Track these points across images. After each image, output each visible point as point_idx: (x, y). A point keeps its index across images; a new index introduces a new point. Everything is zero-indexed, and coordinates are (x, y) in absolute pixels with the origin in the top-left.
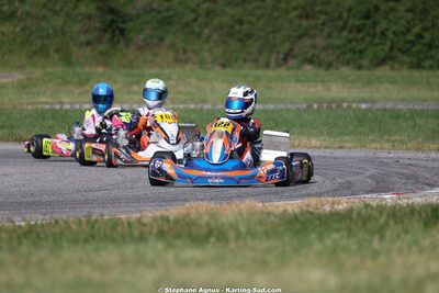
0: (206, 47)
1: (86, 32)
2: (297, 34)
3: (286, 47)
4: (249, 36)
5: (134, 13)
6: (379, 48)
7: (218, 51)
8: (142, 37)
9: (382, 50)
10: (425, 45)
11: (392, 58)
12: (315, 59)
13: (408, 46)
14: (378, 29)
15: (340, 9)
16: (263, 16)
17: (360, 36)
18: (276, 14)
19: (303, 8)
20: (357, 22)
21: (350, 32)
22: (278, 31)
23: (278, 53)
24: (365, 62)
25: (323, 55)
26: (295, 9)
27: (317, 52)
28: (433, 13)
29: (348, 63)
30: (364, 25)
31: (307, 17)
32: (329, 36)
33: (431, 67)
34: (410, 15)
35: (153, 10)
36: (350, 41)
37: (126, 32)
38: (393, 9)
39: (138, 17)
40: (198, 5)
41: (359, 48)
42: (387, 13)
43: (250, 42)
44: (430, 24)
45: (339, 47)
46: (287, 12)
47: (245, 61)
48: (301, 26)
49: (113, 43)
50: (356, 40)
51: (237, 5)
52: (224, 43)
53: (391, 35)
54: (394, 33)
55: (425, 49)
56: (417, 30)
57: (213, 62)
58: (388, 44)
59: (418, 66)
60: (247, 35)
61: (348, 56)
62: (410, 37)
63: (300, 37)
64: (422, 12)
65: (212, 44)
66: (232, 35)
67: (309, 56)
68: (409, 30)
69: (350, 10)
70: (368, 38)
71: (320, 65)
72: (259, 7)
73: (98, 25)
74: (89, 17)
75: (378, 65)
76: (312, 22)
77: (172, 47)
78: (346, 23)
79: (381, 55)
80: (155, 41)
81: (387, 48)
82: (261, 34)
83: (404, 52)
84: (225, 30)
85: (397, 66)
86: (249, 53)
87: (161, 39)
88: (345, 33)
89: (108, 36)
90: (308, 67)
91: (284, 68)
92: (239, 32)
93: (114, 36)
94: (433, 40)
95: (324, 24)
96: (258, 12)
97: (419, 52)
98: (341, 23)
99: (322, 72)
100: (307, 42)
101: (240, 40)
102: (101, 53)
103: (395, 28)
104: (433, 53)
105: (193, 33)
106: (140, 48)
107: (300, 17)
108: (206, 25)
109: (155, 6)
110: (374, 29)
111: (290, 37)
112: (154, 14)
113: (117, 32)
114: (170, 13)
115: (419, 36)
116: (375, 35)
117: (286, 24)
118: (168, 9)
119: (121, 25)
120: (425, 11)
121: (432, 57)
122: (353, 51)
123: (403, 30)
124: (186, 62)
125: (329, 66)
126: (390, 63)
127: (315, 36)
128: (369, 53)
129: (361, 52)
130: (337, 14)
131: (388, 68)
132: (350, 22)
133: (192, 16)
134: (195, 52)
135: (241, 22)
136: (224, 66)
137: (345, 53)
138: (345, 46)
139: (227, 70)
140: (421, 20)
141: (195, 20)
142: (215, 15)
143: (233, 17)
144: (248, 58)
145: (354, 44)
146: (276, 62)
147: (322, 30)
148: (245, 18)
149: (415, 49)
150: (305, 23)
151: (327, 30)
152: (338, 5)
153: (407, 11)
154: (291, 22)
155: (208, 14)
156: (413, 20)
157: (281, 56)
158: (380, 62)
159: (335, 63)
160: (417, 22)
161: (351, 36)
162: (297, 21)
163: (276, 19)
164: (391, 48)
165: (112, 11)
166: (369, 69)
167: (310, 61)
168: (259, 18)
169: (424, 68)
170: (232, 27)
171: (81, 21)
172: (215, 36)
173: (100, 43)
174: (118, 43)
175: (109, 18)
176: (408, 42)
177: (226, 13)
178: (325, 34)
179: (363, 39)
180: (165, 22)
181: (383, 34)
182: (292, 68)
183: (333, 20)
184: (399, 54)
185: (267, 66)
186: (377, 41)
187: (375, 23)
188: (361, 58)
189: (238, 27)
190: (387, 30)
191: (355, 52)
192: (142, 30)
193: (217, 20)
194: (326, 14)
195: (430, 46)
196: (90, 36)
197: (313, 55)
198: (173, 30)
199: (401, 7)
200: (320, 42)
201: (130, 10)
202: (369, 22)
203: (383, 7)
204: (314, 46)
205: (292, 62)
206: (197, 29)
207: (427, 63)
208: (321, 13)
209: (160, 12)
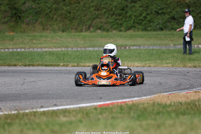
0: (55, 23)
1: (4, 18)
2: (94, 17)
3: (89, 23)
4: (74, 18)
5: (24, 9)
6: (129, 22)
7: (61, 25)
8: (28, 20)
9: (130, 23)
10: (148, 21)
11: (134, 27)
12: (101, 28)
13: (141, 21)
14: (128, 15)
15: (111, 7)
16: (79, 10)
17: (121, 17)
18: (84, 9)
19: (96, 6)
20: (119, 12)
21: (116, 16)
22: (85, 16)
23: (86, 25)
24: (123, 29)
25: (105, 26)
26: (93, 6)
27: (102, 25)
28: (150, 7)
29: (116, 29)
30: (122, 13)
31: (98, 10)
32: (107, 18)
33: (151, 30)
34: (141, 8)
35: (32, 8)
36: (116, 20)
37: (22, 18)
38: (134, 6)
39: (26, 11)
40: (52, 6)
41: (120, 23)
42: (131, 8)
43: (74, 21)
44: (149, 12)
45: (112, 22)
46: (89, 8)
47: (72, 29)
48: (95, 14)
49: (16, 22)
50: (119, 19)
51: (68, 5)
52: (63, 21)
53: (134, 17)
54: (135, 16)
55: (148, 23)
56: (144, 15)
57: (59, 30)
58: (133, 21)
59: (146, 30)
60: (72, 18)
61: (116, 26)
62: (141, 18)
63: (95, 19)
64: (146, 7)
65: (58, 22)
66: (66, 18)
67: (99, 26)
68: (141, 15)
69: (116, 7)
70: (124, 18)
71: (104, 30)
72: (77, 6)
73: (9, 15)
74: (5, 12)
75: (128, 30)
76: (100, 12)
77: (41, 23)
78: (114, 12)
79: (130, 25)
80: (34, 21)
81: (132, 22)
82: (79, 18)
83: (139, 24)
84: (63, 16)
85: (136, 30)
86: (74, 25)
87: (37, 20)
88: (114, 17)
89: (14, 19)
90: (99, 31)
91: (89, 32)
92: (69, 17)
93: (16, 19)
94: (151, 19)
95: (105, 13)
96: (77, 8)
97: (145, 24)
98: (112, 12)
99: (105, 33)
100: (98, 20)
101: (70, 20)
102: (11, 26)
103: (135, 14)
104: (151, 24)
105: (50, 17)
106: (28, 24)
107: (95, 10)
108: (55, 14)
109: (34, 7)
110: (126, 14)
111: (91, 18)
112: (33, 9)
113: (18, 18)
114: (40, 9)
115: (145, 17)
116: (127, 17)
117: (89, 13)
118: (39, 8)
119: (19, 15)
120: (147, 7)
121: (151, 26)
122: (117, 24)
123: (139, 15)
124: (47, 30)
125: (108, 31)
126: (133, 28)
127: (101, 18)
128: (124, 25)
129: (121, 24)
130: (110, 9)
131: (132, 31)
132: (116, 12)
133: (49, 10)
134: (51, 26)
135: (70, 13)
136: (63, 31)
137: (114, 25)
138: (114, 22)
139: (65, 33)
140: (146, 11)
141: (50, 12)
142: (59, 10)
143: (66, 10)
144: (73, 28)
145: (118, 21)
146: (85, 29)
147: (104, 16)
148: (71, 11)
149: (144, 23)
150: (97, 13)
151: (106, 15)
152: (110, 5)
153: (140, 7)
154: (91, 12)
155: (56, 9)
156: (142, 11)
157: (87, 26)
158: (129, 29)
159: (110, 29)
160: (144, 11)
161: (116, 18)
162: (94, 12)
163: (84, 11)
164: (134, 22)
165: (15, 9)
166: (125, 31)
167: (100, 29)
168: (77, 11)
169: (148, 31)
170: (66, 15)
171: (2, 13)
172: (59, 19)
173: (11, 22)
174: (18, 22)
175: (14, 12)
176: (140, 20)
177: (63, 9)
178: (105, 17)
179: (122, 19)
180: (38, 13)
181: (130, 16)
182: (93, 32)
183: (109, 11)
184: (137, 25)
185: (81, 31)
186: (127, 20)
187: (127, 12)
188: (121, 27)
189: (69, 15)
190: (132, 15)
191: (118, 25)
192: (28, 17)
193: (59, 12)
194: (106, 8)
195: (150, 21)
196: (6, 19)
197: (101, 26)
198: (41, 16)
199: (137, 5)
200: (103, 20)
201: (23, 8)
202: (124, 12)
203: (130, 5)
204: (101, 22)
205: (92, 29)
206: (51, 16)
207: (149, 28)
208: (104, 8)
209: (35, 9)
